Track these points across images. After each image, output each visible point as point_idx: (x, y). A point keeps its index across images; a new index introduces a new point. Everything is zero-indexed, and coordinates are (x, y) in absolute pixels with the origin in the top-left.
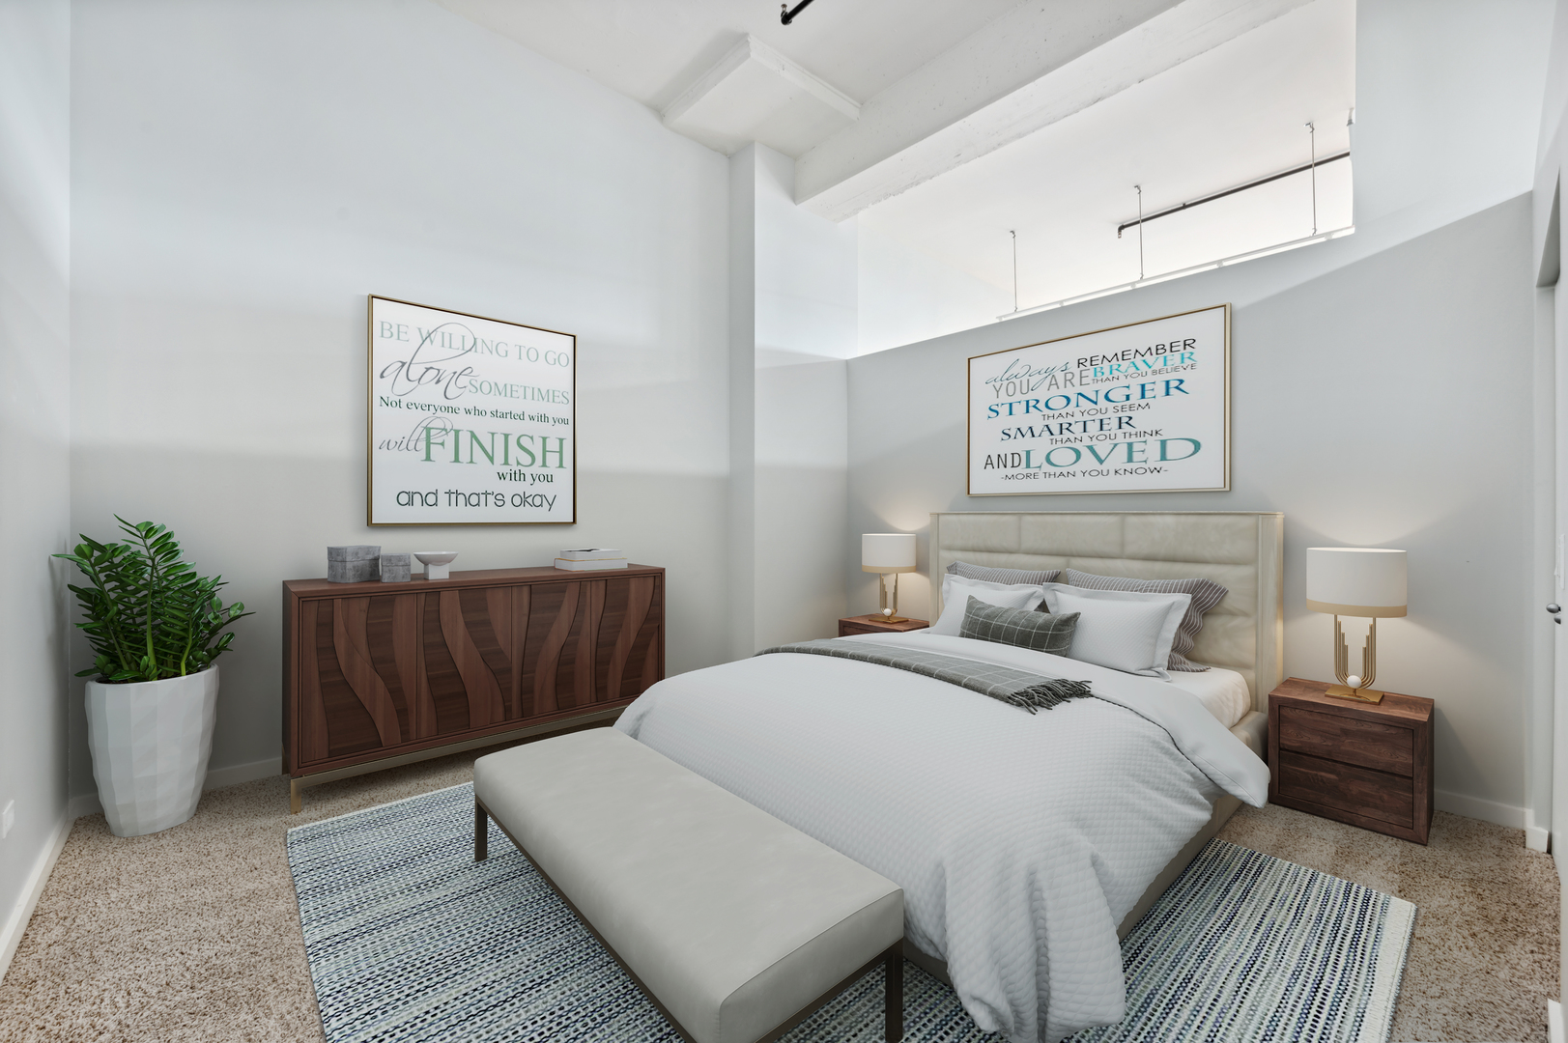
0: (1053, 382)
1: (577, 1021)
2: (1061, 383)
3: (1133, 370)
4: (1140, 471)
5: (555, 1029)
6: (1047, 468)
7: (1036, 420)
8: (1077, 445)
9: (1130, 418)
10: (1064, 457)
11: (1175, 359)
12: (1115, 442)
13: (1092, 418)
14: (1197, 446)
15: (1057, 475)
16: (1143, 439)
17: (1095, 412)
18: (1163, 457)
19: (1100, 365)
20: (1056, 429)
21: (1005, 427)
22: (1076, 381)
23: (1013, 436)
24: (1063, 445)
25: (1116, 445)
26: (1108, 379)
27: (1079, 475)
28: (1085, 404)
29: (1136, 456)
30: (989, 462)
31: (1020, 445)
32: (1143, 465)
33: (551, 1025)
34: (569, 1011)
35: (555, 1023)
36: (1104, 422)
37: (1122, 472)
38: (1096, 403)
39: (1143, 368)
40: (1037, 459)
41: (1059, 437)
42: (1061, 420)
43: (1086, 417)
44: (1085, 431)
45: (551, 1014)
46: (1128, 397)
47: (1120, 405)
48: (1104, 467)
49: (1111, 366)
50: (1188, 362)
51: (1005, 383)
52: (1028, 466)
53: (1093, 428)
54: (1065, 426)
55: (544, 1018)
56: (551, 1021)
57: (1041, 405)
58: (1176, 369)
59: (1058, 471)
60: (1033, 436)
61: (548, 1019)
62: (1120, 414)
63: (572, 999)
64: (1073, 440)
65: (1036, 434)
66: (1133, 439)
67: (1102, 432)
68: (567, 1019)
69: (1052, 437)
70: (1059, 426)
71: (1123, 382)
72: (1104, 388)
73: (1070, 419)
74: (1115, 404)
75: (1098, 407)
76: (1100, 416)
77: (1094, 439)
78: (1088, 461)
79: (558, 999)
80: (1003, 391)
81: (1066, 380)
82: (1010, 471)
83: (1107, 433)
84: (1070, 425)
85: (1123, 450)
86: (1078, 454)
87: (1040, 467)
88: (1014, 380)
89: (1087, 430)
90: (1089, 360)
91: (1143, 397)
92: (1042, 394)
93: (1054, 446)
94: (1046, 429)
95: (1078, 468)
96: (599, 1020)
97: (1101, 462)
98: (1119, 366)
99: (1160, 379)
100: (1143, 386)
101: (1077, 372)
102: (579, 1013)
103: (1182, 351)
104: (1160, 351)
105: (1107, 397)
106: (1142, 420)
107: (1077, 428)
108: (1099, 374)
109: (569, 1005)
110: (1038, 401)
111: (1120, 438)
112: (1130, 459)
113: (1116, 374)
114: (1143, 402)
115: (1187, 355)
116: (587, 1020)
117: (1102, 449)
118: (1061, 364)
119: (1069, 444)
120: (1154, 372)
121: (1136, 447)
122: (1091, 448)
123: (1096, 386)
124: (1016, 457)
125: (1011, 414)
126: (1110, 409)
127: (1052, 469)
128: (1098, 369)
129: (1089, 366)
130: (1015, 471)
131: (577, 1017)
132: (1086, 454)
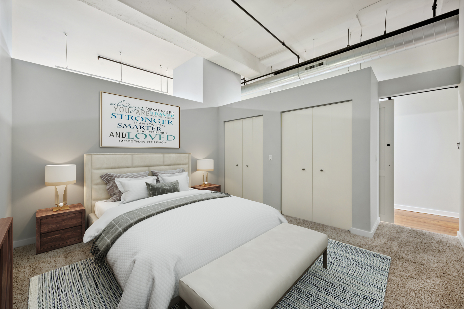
0: (138, 112)
1: (311, 299)
2: (141, 113)
3: (161, 116)
4: (162, 142)
5: (316, 303)
6: (135, 139)
7: (131, 122)
8: (146, 133)
9: (160, 128)
10: (141, 136)
11: (170, 116)
12: (156, 134)
13: (150, 126)
14: (174, 138)
15: (139, 142)
16: (163, 134)
17: (151, 124)
18: (168, 140)
19: (152, 111)
20: (139, 127)
21: (120, 123)
22: (145, 113)
23: (122, 127)
24: (141, 133)
25: (156, 135)
26: (154, 116)
27: (146, 142)
28: (148, 122)
29: (162, 138)
30: (112, 134)
31: (126, 130)
32: (163, 141)
33: (316, 304)
34: (309, 302)
35: (315, 304)
36: (154, 128)
37: (158, 142)
38: (151, 122)
39: (163, 116)
40: (132, 136)
41: (140, 130)
42: (140, 125)
43: (148, 125)
44: (148, 129)
45: (313, 306)
46: (159, 122)
47: (158, 124)
48: (153, 141)
49: (155, 113)
50: (172, 117)
51: (119, 107)
52: (129, 138)
53: (150, 129)
54: (142, 127)
55: (315, 307)
56: (315, 305)
57: (134, 118)
58: (170, 118)
59: (140, 140)
60: (131, 128)
61: (315, 306)
62: (158, 126)
63: (305, 303)
64: (144, 131)
65: (132, 127)
66: (161, 134)
67: (153, 131)
68: (312, 301)
69: (137, 129)
70: (140, 126)
71: (158, 118)
72: (154, 118)
73: (143, 125)
74: (156, 123)
75: (152, 123)
76: (152, 126)
77: (151, 132)
78: (149, 138)
79: (307, 306)
80: (118, 109)
81: (142, 113)
82: (121, 139)
83: (154, 131)
84: (143, 127)
85: (158, 136)
86: (146, 136)
87: (133, 139)
88: (123, 107)
89: (149, 129)
90: (149, 109)
91: (163, 123)
92: (134, 114)
93: (138, 132)
94: (135, 126)
95: (146, 140)
96: (308, 294)
97: (153, 139)
98: (157, 113)
99: (167, 120)
100: (163, 120)
101: (146, 111)
102: (308, 300)
103: (171, 114)
104: (167, 113)
105: (154, 121)
106: (163, 129)
107: (146, 128)
108: (152, 114)
109: (307, 303)
110: (132, 117)
111: (158, 133)
112: (160, 139)
113: (157, 115)
114: (163, 125)
115: (172, 116)
116: (309, 297)
117: (153, 135)
118: (140, 107)
119: (143, 132)
120: (166, 117)
121: (162, 136)
122: (150, 135)
123: (152, 117)
124: (124, 134)
125: (122, 118)
126: (155, 125)
127: (137, 140)
128: (152, 112)
129: (149, 111)
130: (123, 139)
131: (310, 299)
132: (148, 136)
